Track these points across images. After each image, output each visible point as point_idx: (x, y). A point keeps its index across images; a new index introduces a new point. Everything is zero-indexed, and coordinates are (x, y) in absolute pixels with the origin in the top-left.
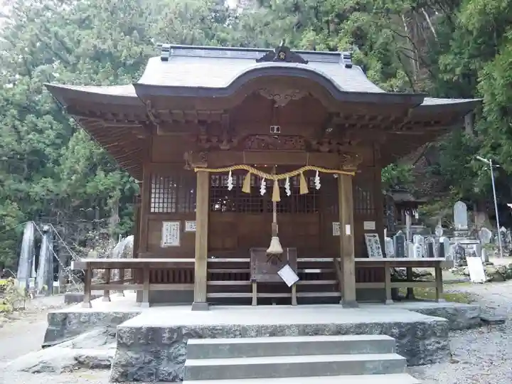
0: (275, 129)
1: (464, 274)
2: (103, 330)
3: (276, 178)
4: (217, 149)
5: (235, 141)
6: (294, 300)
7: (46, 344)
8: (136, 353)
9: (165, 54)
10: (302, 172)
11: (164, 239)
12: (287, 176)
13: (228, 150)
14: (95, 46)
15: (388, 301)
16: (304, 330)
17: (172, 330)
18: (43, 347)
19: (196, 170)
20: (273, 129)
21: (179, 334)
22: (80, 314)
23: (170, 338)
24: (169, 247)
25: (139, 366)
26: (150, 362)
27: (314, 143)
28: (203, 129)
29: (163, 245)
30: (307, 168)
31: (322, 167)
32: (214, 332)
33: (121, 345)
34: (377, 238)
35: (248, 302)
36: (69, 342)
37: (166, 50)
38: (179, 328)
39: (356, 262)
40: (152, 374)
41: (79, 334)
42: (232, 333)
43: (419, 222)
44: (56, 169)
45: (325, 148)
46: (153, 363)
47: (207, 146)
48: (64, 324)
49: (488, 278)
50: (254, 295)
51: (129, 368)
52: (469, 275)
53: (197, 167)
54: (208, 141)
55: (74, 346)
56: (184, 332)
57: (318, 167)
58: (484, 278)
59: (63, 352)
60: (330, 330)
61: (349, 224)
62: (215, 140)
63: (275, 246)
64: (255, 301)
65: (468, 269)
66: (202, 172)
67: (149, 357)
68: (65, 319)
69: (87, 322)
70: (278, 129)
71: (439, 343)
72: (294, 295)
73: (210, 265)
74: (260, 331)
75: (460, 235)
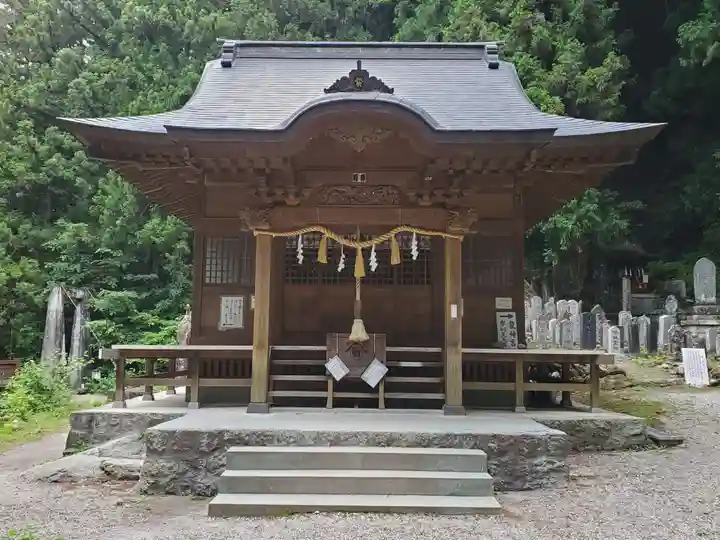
0: (359, 178)
1: (678, 374)
2: (136, 435)
3: (359, 246)
4: (282, 204)
5: (307, 193)
6: (381, 403)
7: (68, 451)
8: (168, 462)
9: (228, 58)
10: (393, 235)
11: (223, 320)
12: (374, 243)
13: (298, 205)
14: (142, 17)
15: (517, 409)
16: (375, 440)
17: (211, 435)
18: (65, 454)
19: (256, 233)
20: (356, 177)
21: (220, 441)
22: (110, 415)
23: (208, 445)
24: (228, 330)
25: (171, 476)
26: (185, 473)
27: (411, 195)
28: (263, 180)
29: (221, 327)
30: (400, 229)
31: (421, 228)
32: (263, 438)
33: (151, 452)
34: (514, 319)
35: (320, 403)
36: (96, 449)
37: (228, 50)
38: (221, 433)
39: (464, 354)
40: (187, 487)
41: (108, 439)
42: (284, 440)
43: (650, 288)
44: (92, 210)
45: (426, 201)
46: (190, 474)
47: (269, 200)
48: (90, 427)
49: (713, 381)
50: (329, 394)
51: (159, 479)
52: (683, 375)
53: (257, 229)
54: (270, 194)
55: (101, 454)
56: (226, 438)
57: (415, 227)
58: (706, 380)
59: (86, 461)
60: (406, 441)
61: (455, 303)
62: (279, 192)
63: (358, 332)
64: (330, 403)
65: (683, 366)
66: (263, 235)
67: (183, 467)
68: (91, 421)
69: (117, 425)
70: (363, 177)
71: (553, 463)
72: (381, 395)
73: (274, 355)
74: (319, 439)
75: (703, 313)
